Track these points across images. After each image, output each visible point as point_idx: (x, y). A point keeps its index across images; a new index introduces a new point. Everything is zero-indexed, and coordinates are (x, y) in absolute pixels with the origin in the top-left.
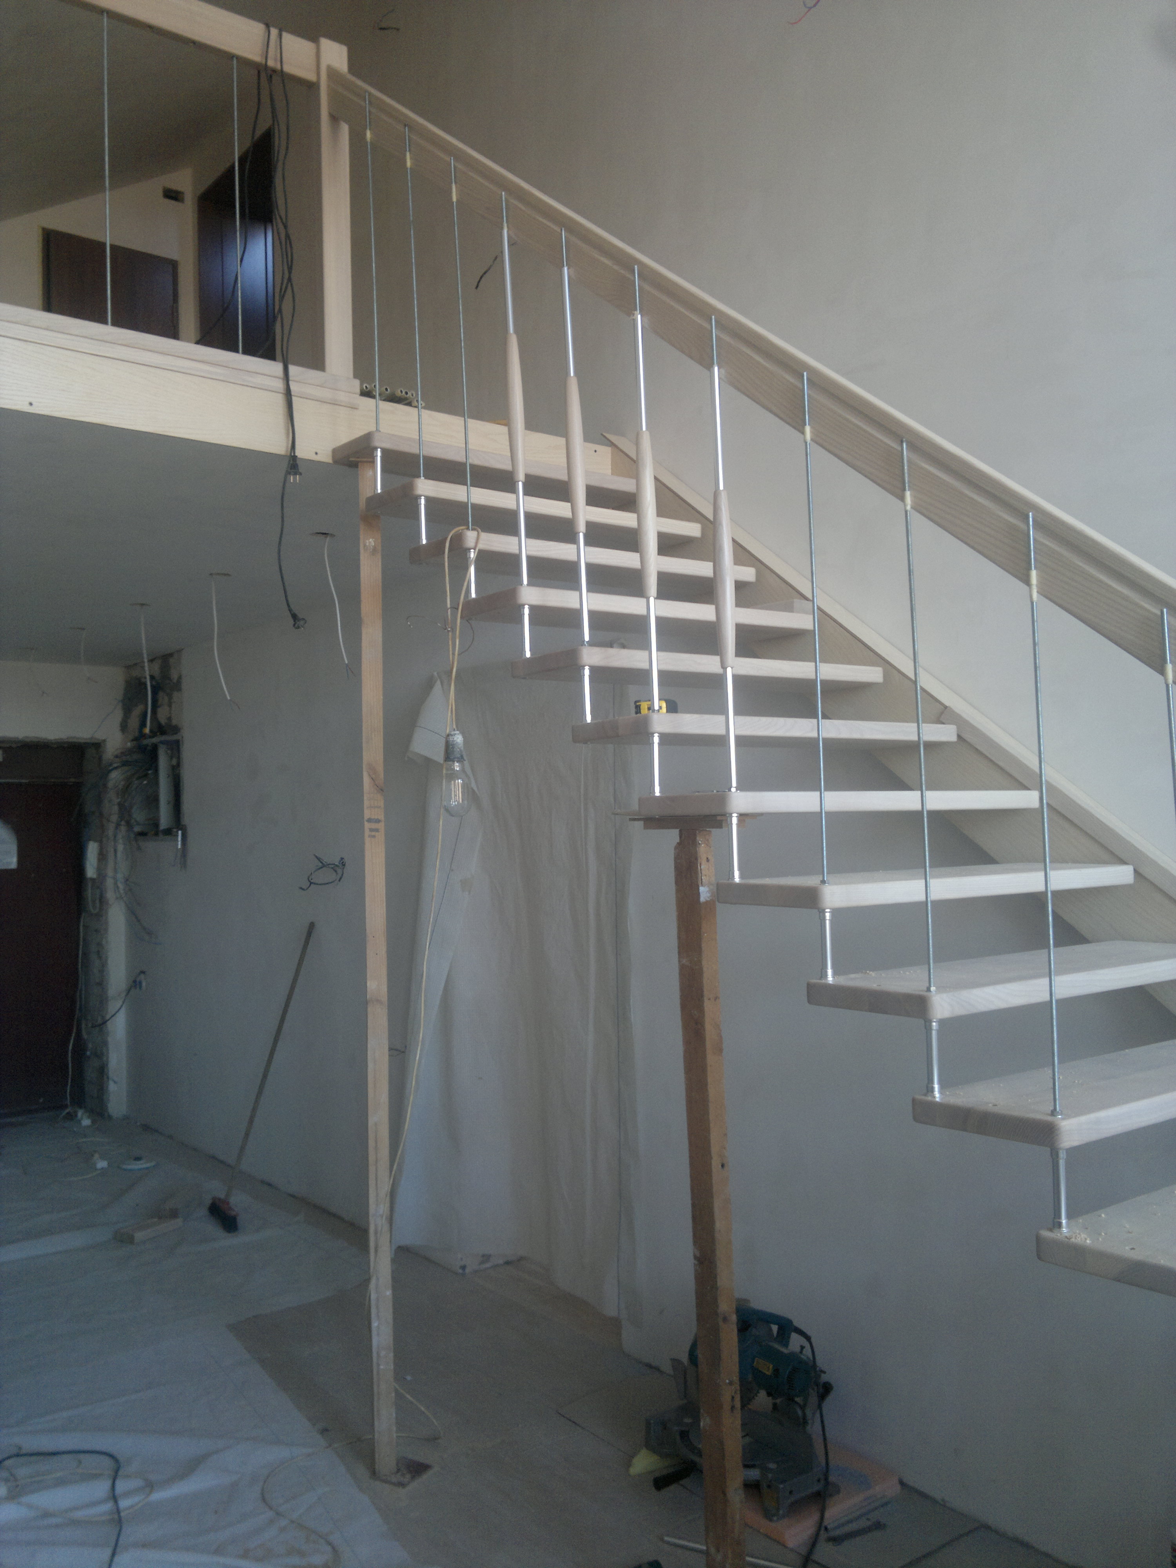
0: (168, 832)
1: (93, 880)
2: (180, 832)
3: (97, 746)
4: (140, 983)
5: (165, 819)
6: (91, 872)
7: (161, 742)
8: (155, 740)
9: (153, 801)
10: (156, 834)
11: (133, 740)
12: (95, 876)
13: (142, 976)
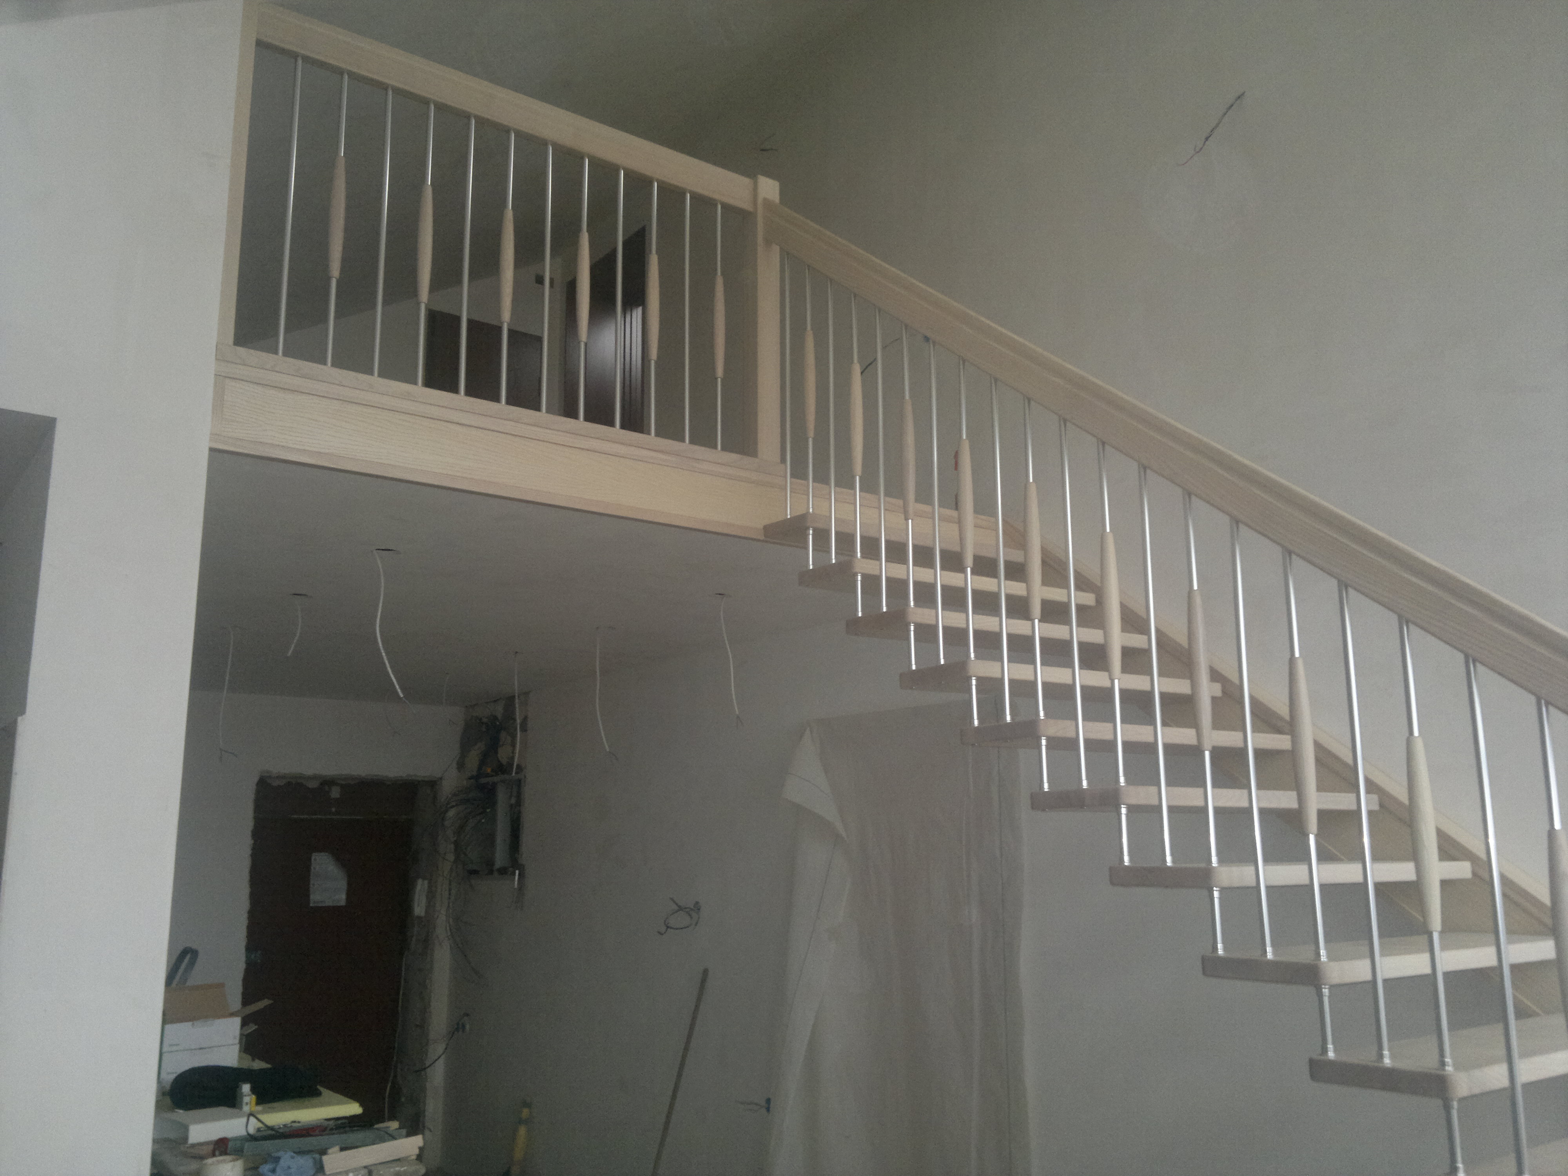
0: (503, 871)
1: (419, 917)
2: (517, 872)
3: (433, 784)
4: (464, 1026)
5: (500, 858)
6: (419, 909)
7: (503, 781)
8: (496, 779)
9: (490, 839)
10: (491, 872)
11: (470, 778)
12: (423, 914)
13: (466, 1018)
